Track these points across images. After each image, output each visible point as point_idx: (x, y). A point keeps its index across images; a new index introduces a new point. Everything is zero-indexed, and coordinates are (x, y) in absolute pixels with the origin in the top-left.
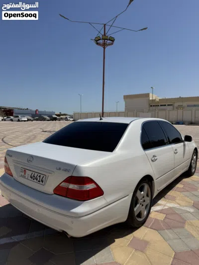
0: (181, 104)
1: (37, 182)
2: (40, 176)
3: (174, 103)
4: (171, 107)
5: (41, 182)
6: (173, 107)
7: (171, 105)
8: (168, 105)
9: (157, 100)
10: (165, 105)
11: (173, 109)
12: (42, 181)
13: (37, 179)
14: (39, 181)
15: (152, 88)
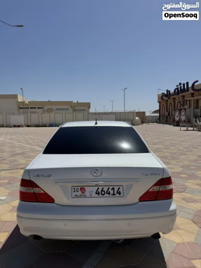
0: (50, 107)
1: (111, 196)
2: (113, 189)
3: (44, 106)
4: (41, 110)
5: (118, 195)
6: (43, 110)
7: (41, 108)
8: (38, 108)
9: (26, 102)
10: (35, 108)
11: (44, 112)
12: (120, 193)
13: (109, 193)
14: (114, 194)
15: (22, 89)
